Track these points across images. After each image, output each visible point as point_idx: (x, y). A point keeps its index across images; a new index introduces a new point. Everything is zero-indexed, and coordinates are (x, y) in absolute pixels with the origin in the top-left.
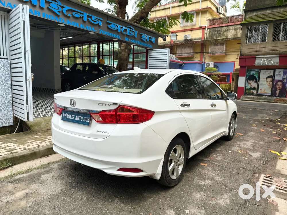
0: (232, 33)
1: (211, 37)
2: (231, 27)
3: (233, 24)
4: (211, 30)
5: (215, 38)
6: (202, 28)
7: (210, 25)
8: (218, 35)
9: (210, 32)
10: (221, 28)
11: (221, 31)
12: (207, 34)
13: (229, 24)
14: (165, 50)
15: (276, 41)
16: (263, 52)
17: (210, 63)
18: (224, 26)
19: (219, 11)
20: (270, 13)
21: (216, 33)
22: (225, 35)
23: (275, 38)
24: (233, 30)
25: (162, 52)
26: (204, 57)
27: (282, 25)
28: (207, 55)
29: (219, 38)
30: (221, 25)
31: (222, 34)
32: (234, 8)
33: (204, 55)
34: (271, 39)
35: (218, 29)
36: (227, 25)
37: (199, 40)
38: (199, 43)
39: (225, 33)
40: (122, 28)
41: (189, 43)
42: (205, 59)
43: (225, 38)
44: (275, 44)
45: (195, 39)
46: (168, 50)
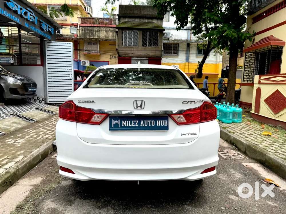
0: (104, 35)
1: (84, 35)
2: (102, 29)
3: (104, 25)
4: (83, 28)
5: (88, 37)
6: (74, 25)
7: (82, 23)
8: (90, 34)
9: (82, 30)
10: (93, 28)
11: (93, 31)
12: (79, 32)
13: (100, 25)
14: (65, 44)
15: (144, 46)
16: (136, 55)
17: (86, 61)
18: (96, 27)
19: (87, 11)
20: (138, 21)
21: (89, 31)
22: (97, 35)
23: (144, 44)
24: (105, 32)
25: (65, 46)
26: (79, 55)
27: (148, 34)
28: (82, 52)
29: (92, 38)
30: (93, 25)
31: (95, 34)
32: (103, 11)
33: (79, 53)
34: (141, 44)
35: (91, 29)
36: (98, 25)
37: (72, 36)
38: (72, 40)
39: (98, 33)
40: (22, 9)
41: (61, 38)
42: (80, 57)
43: (98, 38)
44: (145, 49)
45: (67, 35)
46: (71, 44)
